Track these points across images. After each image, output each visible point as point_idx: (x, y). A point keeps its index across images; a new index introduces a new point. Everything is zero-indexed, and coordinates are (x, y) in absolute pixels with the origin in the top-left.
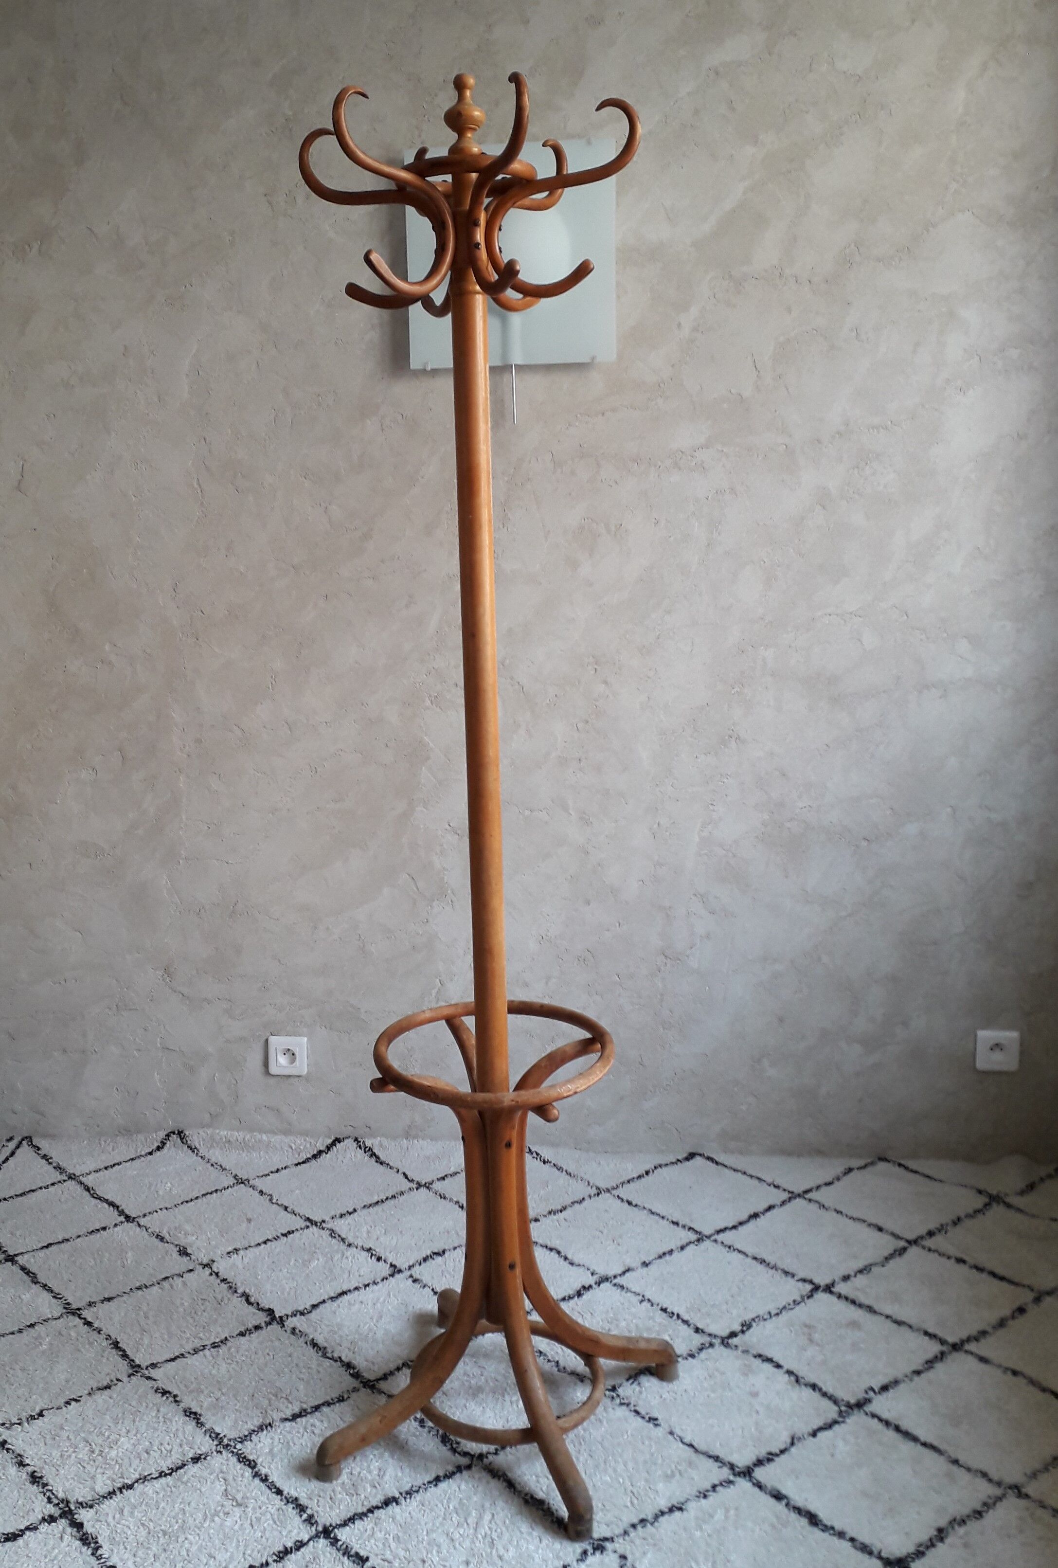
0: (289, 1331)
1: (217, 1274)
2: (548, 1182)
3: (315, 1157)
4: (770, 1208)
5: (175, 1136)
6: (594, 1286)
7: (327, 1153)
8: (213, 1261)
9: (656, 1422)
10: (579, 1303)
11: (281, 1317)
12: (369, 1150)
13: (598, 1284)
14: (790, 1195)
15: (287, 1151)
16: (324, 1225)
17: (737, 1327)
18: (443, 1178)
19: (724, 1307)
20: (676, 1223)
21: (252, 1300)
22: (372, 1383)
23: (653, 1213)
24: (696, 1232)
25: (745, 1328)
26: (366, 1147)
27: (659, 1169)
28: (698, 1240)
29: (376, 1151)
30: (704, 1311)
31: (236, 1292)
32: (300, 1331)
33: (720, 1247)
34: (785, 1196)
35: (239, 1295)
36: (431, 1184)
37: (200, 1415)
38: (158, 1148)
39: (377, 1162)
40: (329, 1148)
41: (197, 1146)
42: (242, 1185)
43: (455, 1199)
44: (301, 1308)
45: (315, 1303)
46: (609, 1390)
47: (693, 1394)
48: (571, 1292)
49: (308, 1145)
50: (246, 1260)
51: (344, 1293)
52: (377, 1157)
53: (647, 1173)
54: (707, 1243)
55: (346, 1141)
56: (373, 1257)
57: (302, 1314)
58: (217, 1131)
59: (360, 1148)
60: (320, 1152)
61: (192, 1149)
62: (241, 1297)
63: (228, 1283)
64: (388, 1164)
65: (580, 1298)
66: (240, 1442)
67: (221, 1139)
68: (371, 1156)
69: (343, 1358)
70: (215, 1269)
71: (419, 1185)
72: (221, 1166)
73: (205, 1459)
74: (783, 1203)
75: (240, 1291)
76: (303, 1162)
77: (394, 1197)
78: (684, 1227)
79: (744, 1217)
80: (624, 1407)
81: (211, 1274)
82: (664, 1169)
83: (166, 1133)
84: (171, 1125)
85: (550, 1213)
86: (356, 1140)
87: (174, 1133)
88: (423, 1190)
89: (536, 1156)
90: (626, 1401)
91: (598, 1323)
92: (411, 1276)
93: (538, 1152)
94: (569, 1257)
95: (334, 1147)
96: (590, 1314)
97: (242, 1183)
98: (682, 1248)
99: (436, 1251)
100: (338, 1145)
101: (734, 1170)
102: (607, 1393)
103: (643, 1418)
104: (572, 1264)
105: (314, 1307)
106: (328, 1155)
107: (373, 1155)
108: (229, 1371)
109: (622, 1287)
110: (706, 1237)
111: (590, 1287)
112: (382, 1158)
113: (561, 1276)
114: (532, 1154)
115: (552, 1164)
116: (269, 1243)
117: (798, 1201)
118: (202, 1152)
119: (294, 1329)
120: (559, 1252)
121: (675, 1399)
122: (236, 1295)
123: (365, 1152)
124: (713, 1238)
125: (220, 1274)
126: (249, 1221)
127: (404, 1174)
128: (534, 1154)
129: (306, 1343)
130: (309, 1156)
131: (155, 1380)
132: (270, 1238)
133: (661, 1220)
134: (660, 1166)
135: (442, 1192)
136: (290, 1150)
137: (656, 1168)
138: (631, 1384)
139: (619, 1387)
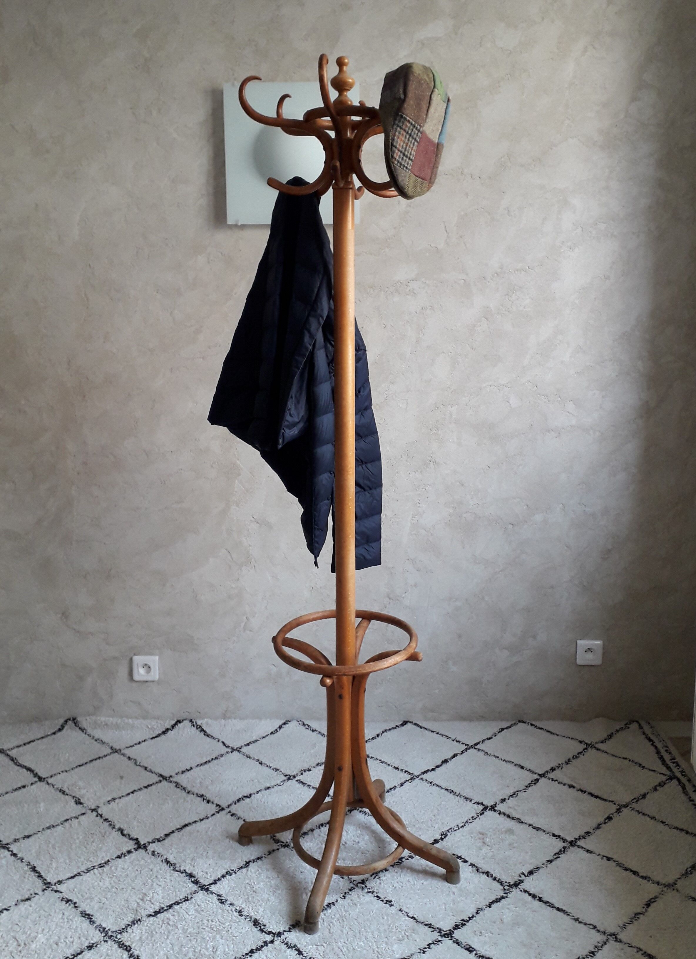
0: (150, 853)
1: (101, 816)
2: (315, 744)
3: (164, 733)
4: (455, 756)
5: (71, 722)
7: (171, 730)
8: (98, 807)
9: (390, 903)
11: (144, 844)
12: (199, 728)
14: (466, 747)
15: (145, 729)
16: (171, 779)
17: (438, 837)
18: (248, 744)
19: (430, 823)
20: (397, 769)
21: (125, 832)
22: (207, 887)
23: (382, 762)
24: (410, 774)
25: (443, 837)
26: (198, 726)
27: (385, 733)
28: (411, 779)
29: (204, 727)
30: (417, 826)
31: (114, 828)
32: (158, 853)
33: (424, 783)
34: (464, 747)
35: (116, 830)
36: (241, 748)
37: (92, 916)
38: (60, 730)
39: (205, 735)
40: (173, 727)
41: (86, 728)
42: (116, 754)
43: (257, 758)
44: (158, 837)
45: (167, 832)
46: (360, 883)
47: (413, 884)
49: (159, 725)
50: (120, 805)
51: (186, 825)
52: (205, 732)
53: (378, 735)
54: (417, 781)
55: (185, 722)
56: (205, 800)
57: (159, 841)
58: (99, 718)
59: (194, 726)
60: (167, 730)
61: (82, 730)
62: (117, 831)
63: (109, 821)
64: (212, 736)
66: (120, 933)
67: (102, 722)
68: (201, 731)
69: (187, 871)
70: (100, 812)
71: (233, 750)
72: (102, 741)
73: (96, 946)
74: (462, 752)
75: (117, 827)
76: (156, 737)
77: (216, 758)
78: (402, 770)
79: (439, 763)
80: (370, 894)
81: (97, 816)
82: (389, 733)
83: (64, 720)
84: (67, 715)
85: (317, 765)
86: (191, 721)
87: (70, 719)
88: (236, 753)
89: (307, 727)
90: (371, 890)
91: (351, 838)
92: (230, 812)
93: (309, 724)
95: (177, 726)
97: (116, 752)
98: (402, 785)
99: (244, 795)
100: (179, 725)
101: (432, 731)
102: (359, 885)
103: (382, 901)
105: (167, 835)
106: (172, 732)
107: (202, 730)
108: (111, 884)
110: (416, 776)
112: (208, 732)
114: (305, 726)
115: (318, 732)
116: (135, 793)
117: (472, 751)
118: (89, 731)
119: (154, 852)
121: (402, 887)
122: (114, 830)
123: (197, 729)
124: (420, 777)
125: (103, 816)
126: (122, 778)
127: (223, 742)
128: (307, 726)
129: (162, 861)
130: (160, 732)
131: (61, 892)
132: (136, 789)
133: (387, 767)
134: (386, 730)
135: (248, 753)
136: (147, 729)
137: (383, 732)
138: (374, 878)
139: (366, 881)
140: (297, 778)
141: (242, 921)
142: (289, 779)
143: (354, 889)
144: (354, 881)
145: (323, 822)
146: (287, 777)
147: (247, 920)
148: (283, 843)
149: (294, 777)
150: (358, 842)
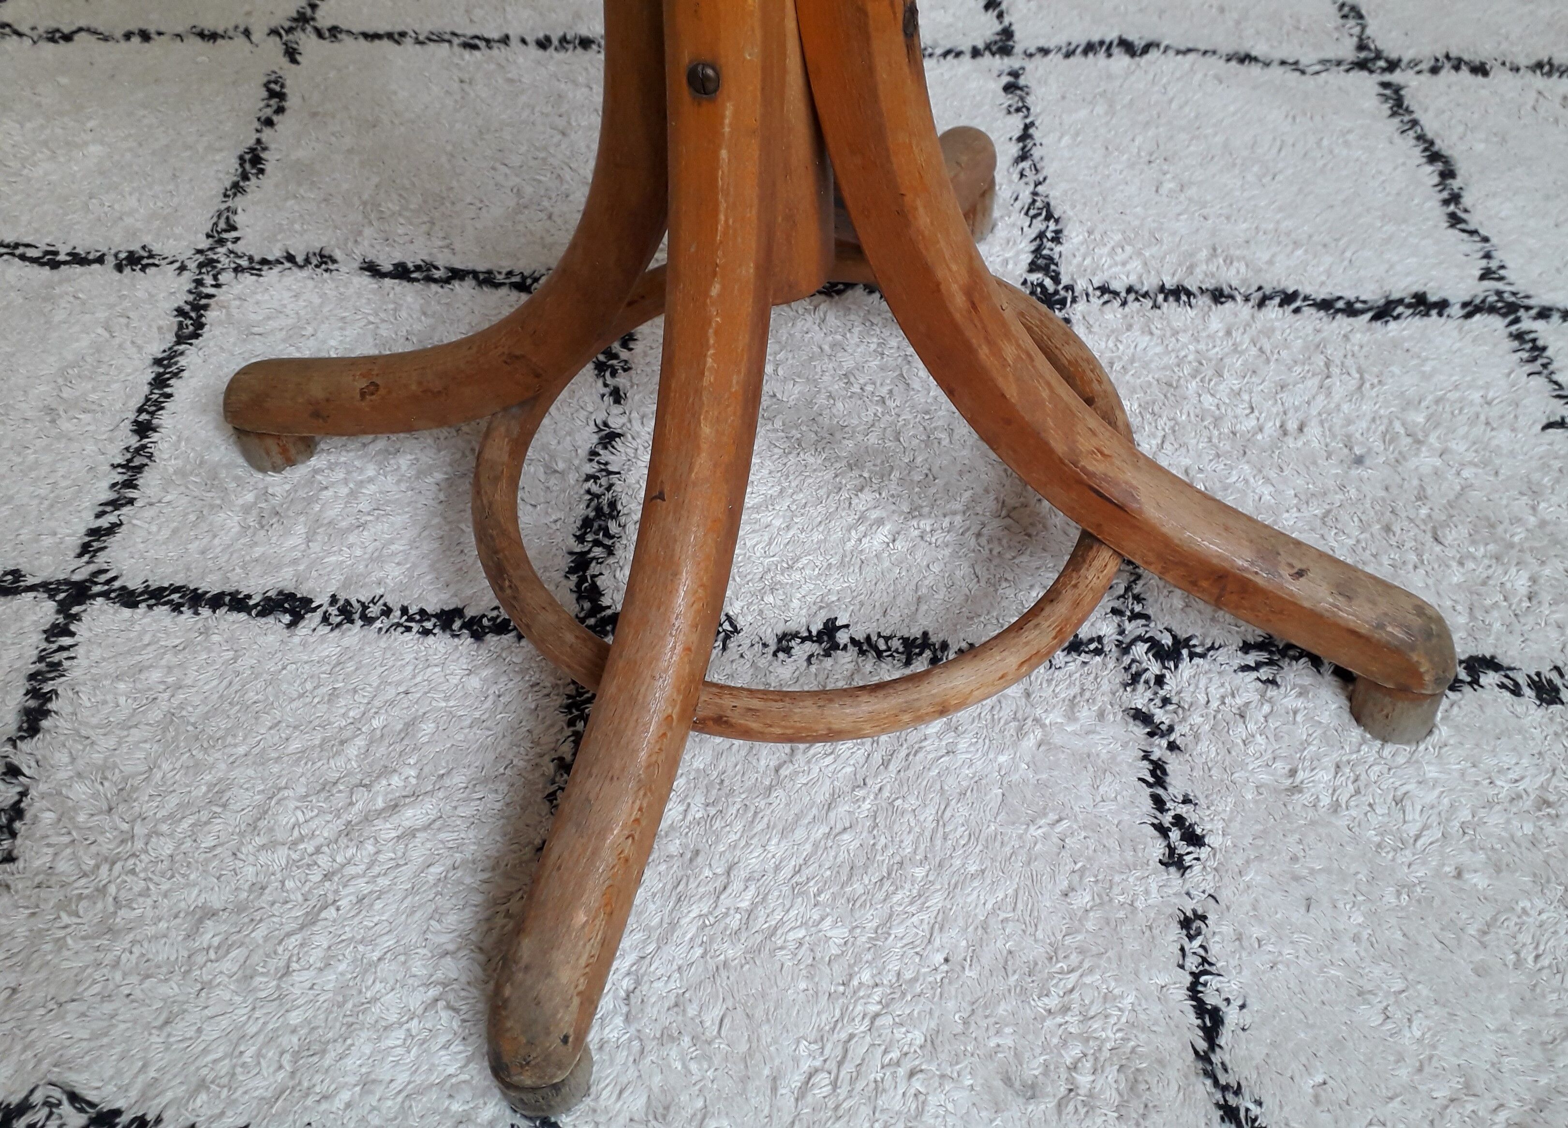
6: (1456, 310)
9: (1182, 848)
10: (1357, 337)
13: (1472, 309)
46: (1155, 647)
47: (1413, 829)
48: (1372, 293)
65: (1378, 324)
80: (1140, 731)
85: (1539, 65)
90: (1161, 716)
91: (1349, 422)
92: (1015, 74)
94: (1467, 200)
96: (1353, 383)
99: (1130, 37)
102: (1140, 649)
103: (1159, 803)
104: (1455, 220)
109: (1537, 350)
111: (1442, 306)
113: (1388, 240)
120: (1448, 174)
121: (1335, 807)
138: (1245, 668)
139: (1192, 656)
140: (1396, 77)
141: (572, 478)
142: (1362, 65)
143: (1098, 652)
144: (1135, 616)
145: (1306, 289)
146: (1363, 55)
147: (590, 484)
148: (1056, 280)
149: (1393, 66)
150: (1359, 461)
